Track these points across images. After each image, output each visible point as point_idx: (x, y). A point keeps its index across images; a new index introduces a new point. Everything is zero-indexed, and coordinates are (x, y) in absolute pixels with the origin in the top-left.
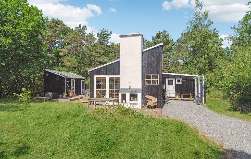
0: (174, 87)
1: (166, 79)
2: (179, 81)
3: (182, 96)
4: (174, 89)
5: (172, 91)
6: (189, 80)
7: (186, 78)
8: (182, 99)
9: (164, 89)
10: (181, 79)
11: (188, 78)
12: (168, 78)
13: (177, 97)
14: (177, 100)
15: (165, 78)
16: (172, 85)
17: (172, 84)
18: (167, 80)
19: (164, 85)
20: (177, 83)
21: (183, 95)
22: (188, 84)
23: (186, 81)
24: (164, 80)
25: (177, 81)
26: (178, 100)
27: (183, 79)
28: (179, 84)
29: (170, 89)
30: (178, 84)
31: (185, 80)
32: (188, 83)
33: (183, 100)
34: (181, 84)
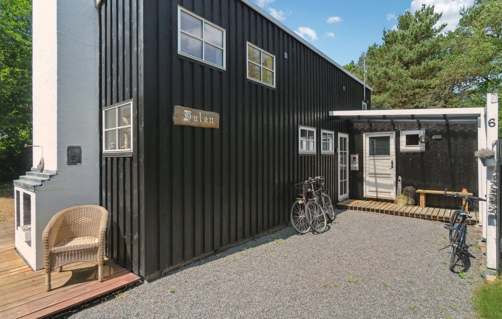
0: (394, 162)
1: (364, 135)
2: (412, 140)
3: (422, 199)
4: (393, 172)
5: (387, 176)
6: (455, 135)
7: (444, 128)
8: (422, 209)
9: (358, 169)
10: (421, 133)
11: (452, 128)
12: (371, 130)
13: (402, 204)
14: (397, 213)
15: (360, 132)
16: (386, 157)
17: (386, 152)
18: (368, 139)
19: (357, 156)
20: (404, 147)
21: (427, 195)
22: (453, 150)
23: (445, 141)
24: (356, 137)
25: (403, 139)
26: (402, 214)
27: (428, 134)
28: (415, 153)
29: (377, 172)
30: (408, 154)
31: (439, 137)
32: (453, 146)
33: (423, 217)
34: (422, 153)
